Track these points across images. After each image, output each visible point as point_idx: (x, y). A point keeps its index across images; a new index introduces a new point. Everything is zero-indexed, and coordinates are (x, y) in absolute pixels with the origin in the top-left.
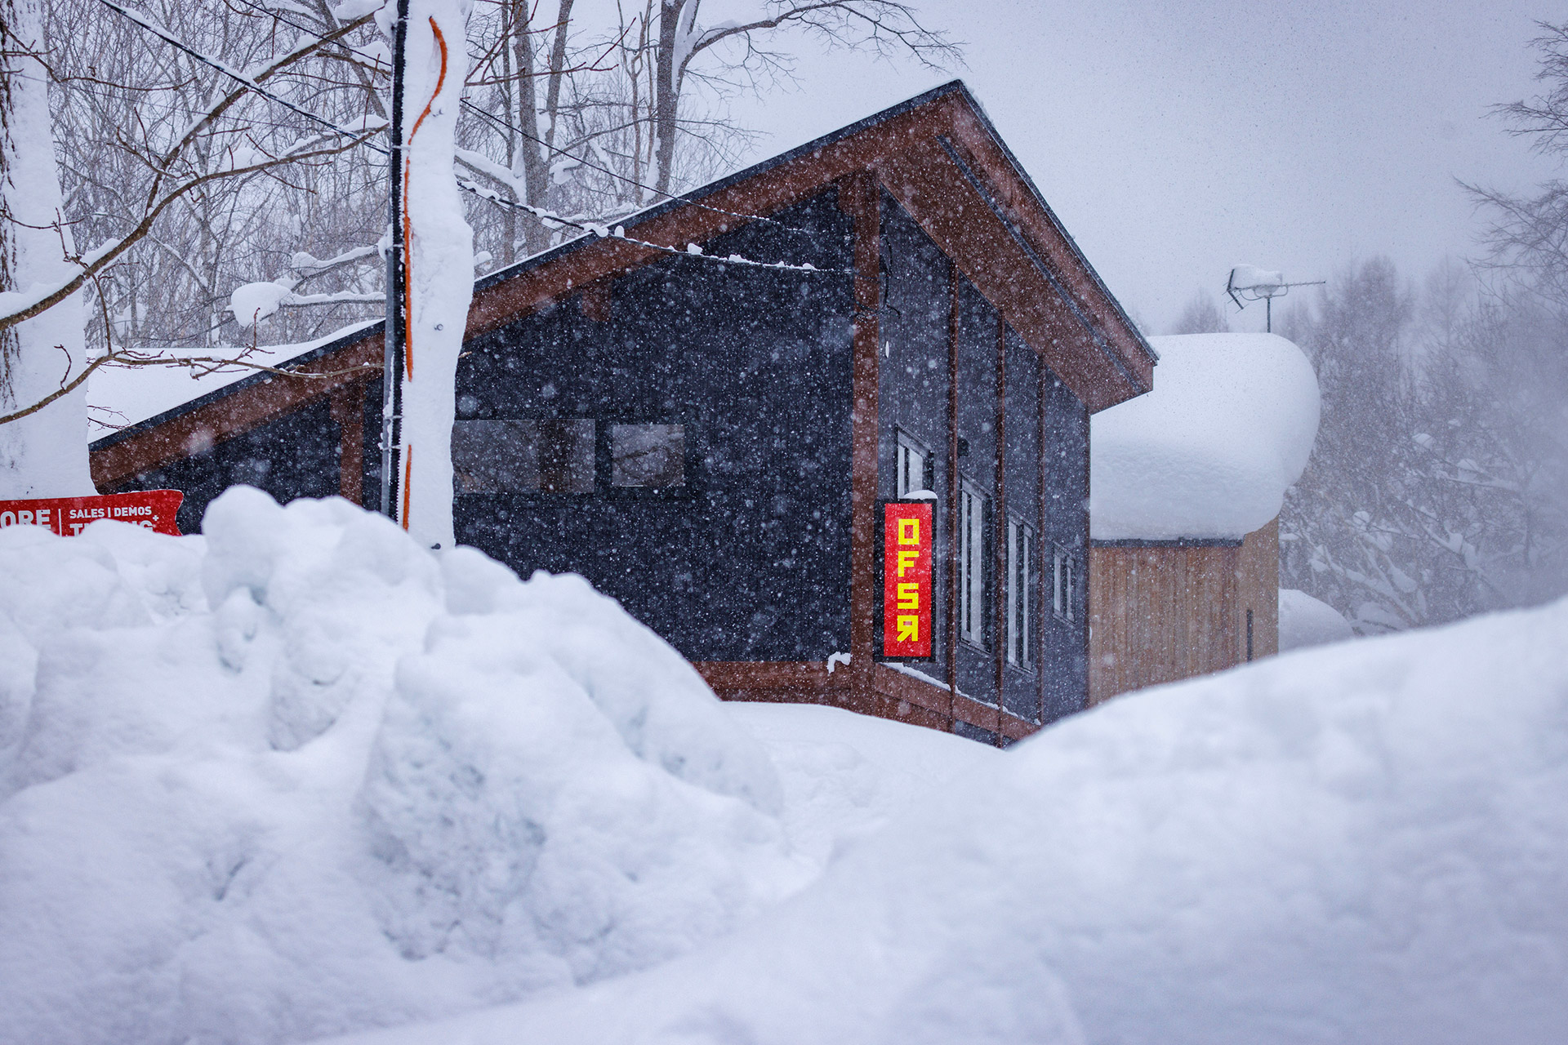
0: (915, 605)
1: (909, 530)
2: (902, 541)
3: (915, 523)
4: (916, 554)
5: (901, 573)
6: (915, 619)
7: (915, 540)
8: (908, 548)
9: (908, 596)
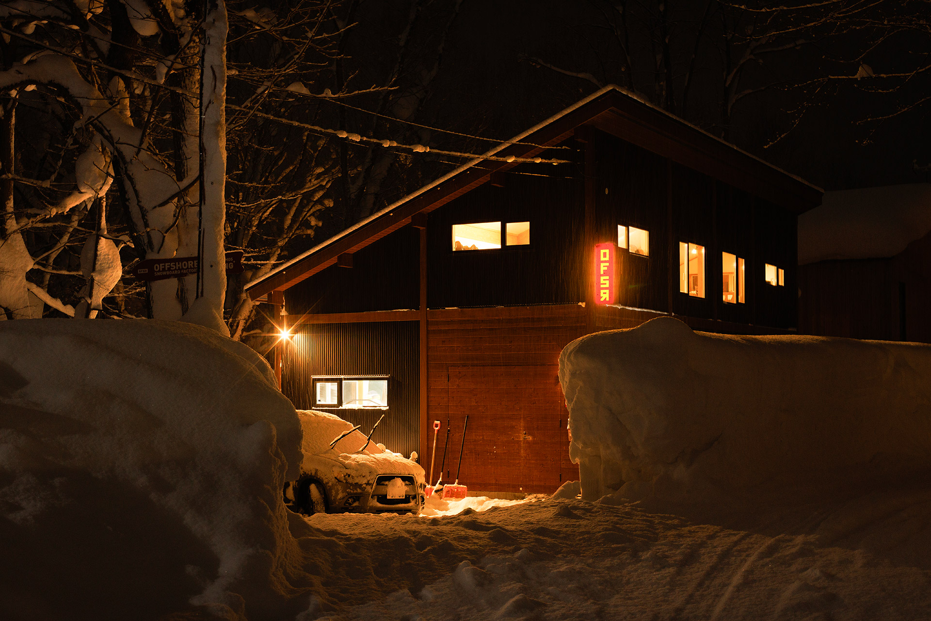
0: (607, 286)
1: (605, 256)
2: (602, 259)
3: (607, 251)
4: (607, 264)
5: (602, 273)
6: (607, 291)
7: (607, 259)
8: (605, 262)
9: (604, 282)
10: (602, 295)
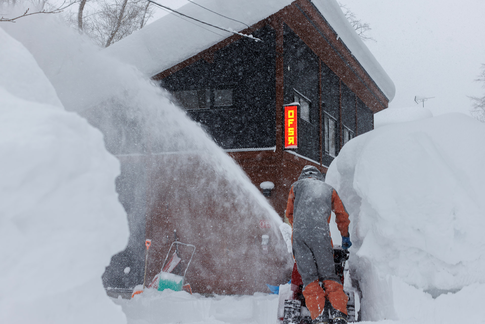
0: (293, 134)
1: (291, 114)
2: (289, 117)
3: (293, 111)
4: (293, 120)
5: (289, 126)
6: (293, 138)
7: (293, 116)
8: (291, 118)
9: (291, 132)
10: (289, 140)
